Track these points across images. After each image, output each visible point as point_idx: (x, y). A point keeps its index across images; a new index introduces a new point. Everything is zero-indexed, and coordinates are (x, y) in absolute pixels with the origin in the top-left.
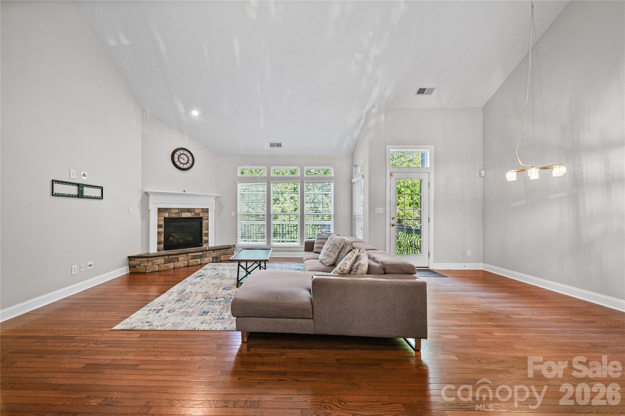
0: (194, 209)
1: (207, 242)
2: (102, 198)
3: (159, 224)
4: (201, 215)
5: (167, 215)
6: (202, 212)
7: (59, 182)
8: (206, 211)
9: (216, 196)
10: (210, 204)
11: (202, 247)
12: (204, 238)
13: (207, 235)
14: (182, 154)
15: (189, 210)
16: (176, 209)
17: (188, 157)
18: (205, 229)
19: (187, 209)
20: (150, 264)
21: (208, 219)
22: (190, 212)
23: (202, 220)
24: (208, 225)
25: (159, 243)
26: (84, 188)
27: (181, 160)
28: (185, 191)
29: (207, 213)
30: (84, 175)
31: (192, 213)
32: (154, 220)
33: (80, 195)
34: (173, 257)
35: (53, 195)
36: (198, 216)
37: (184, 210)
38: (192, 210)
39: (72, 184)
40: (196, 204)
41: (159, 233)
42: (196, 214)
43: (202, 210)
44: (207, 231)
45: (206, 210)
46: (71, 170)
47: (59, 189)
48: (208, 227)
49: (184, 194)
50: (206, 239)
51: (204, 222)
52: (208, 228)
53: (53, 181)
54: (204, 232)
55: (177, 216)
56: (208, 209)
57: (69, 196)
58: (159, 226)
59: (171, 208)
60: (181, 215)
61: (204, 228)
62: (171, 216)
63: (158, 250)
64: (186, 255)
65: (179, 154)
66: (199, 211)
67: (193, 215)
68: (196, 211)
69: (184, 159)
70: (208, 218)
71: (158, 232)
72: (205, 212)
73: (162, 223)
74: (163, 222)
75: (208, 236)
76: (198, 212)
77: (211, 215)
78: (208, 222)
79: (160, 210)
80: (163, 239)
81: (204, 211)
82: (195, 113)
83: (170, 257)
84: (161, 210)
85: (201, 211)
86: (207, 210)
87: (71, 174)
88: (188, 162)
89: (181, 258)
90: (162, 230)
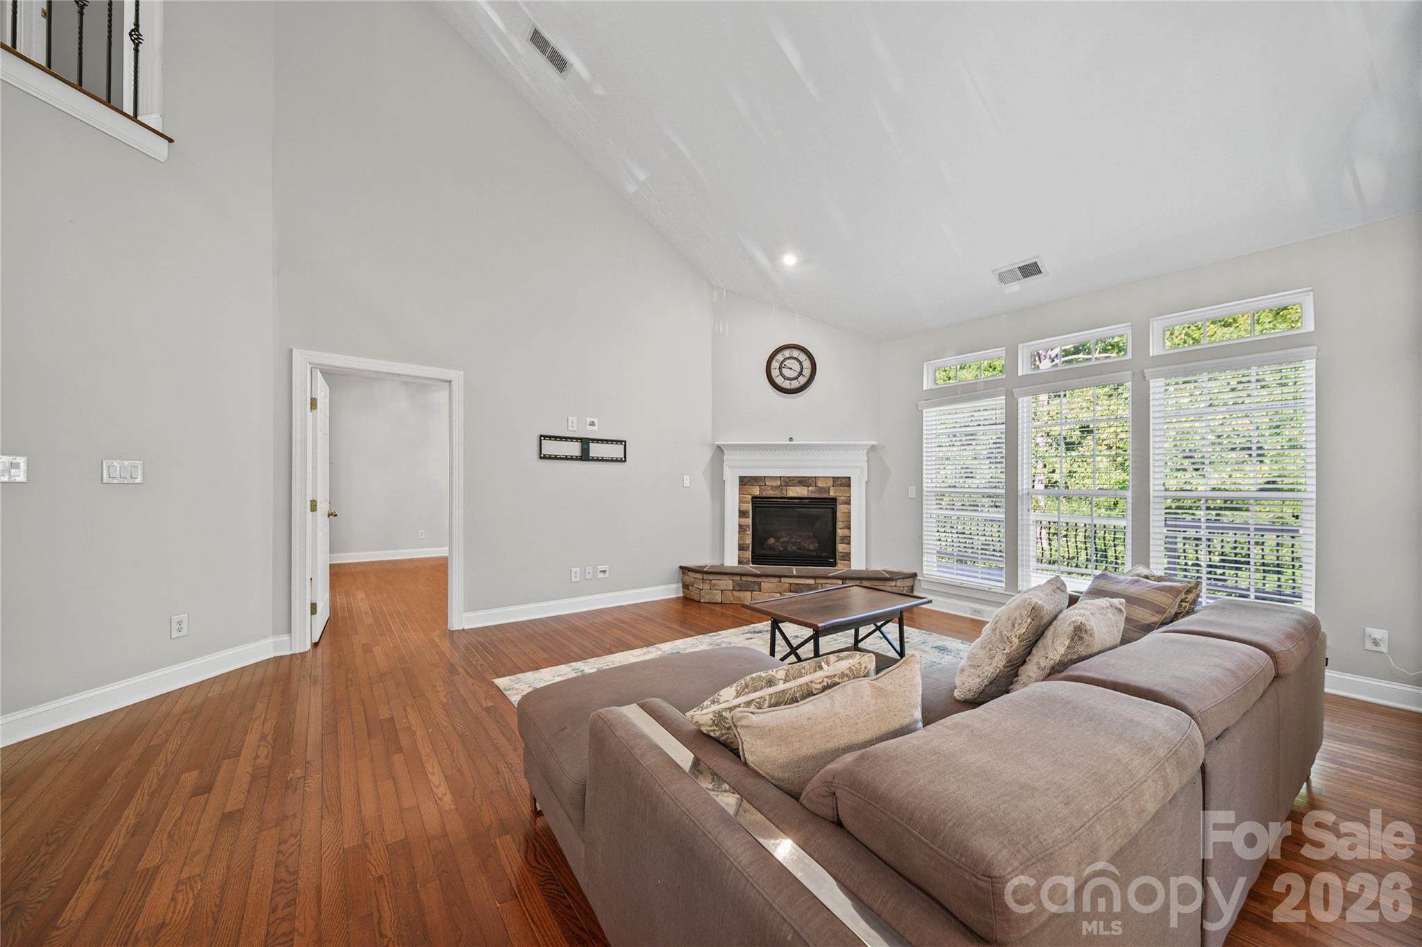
0: (815, 477)
1: (847, 557)
2: (625, 460)
3: (742, 509)
4: (832, 494)
5: (756, 491)
6: (833, 486)
7: (550, 438)
8: (846, 483)
9: (868, 447)
10: (855, 467)
11: (834, 567)
12: (841, 548)
13: (847, 541)
14: (789, 358)
15: (803, 481)
16: (776, 477)
17: (800, 363)
18: (843, 525)
19: (799, 479)
20: (707, 586)
21: (849, 503)
22: (804, 486)
23: (836, 505)
24: (850, 516)
25: (742, 548)
26: (591, 445)
27: (785, 371)
28: (791, 438)
29: (848, 488)
30: (592, 424)
31: (810, 488)
32: (732, 499)
33: (585, 456)
34: (750, 579)
35: (541, 458)
36: (825, 496)
37: (793, 480)
38: (811, 480)
39: (572, 439)
40: (821, 467)
41: (742, 528)
42: (821, 490)
43: (833, 482)
44: (846, 532)
45: (844, 481)
46: (569, 418)
47: (550, 447)
48: (850, 522)
49: (791, 447)
50: (843, 551)
51: (841, 508)
52: (850, 525)
53: (541, 436)
54: (840, 532)
55: (777, 494)
56: (850, 478)
57: (566, 458)
58: (742, 514)
59: (765, 477)
60: (784, 492)
61: (839, 525)
62: (765, 494)
63: (740, 562)
64: (778, 579)
65: (782, 359)
66: (827, 483)
67: (813, 492)
68: (820, 484)
69: (791, 369)
70: (850, 500)
71: (740, 526)
72: (841, 485)
73: (749, 507)
74: (750, 505)
75: (849, 543)
76: (825, 485)
77: (858, 493)
78: (850, 510)
79: (744, 482)
80: (749, 541)
81: (839, 483)
82: (790, 260)
83: (744, 578)
84: (746, 480)
85: (830, 483)
86: (847, 479)
87: (570, 424)
88: (801, 374)
89: (766, 584)
90: (749, 521)
